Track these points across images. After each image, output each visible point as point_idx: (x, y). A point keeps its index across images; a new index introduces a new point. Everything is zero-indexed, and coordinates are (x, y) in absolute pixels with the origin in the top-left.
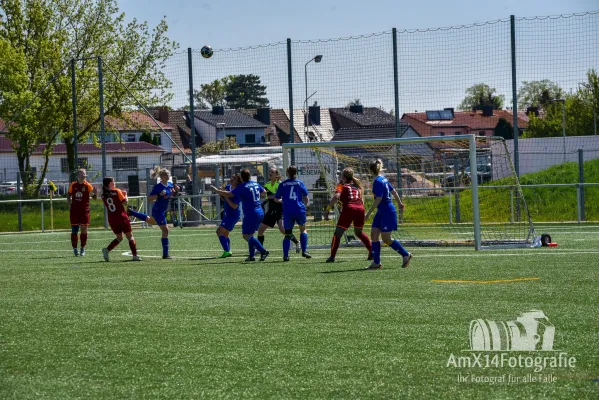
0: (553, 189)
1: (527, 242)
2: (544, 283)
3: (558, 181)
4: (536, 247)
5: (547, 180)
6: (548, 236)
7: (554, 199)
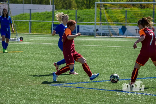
0: (21, 22)
1: (15, 39)
2: (24, 53)
3: (22, 19)
4: (18, 41)
5: (19, 19)
6: (22, 38)
7: (21, 25)
